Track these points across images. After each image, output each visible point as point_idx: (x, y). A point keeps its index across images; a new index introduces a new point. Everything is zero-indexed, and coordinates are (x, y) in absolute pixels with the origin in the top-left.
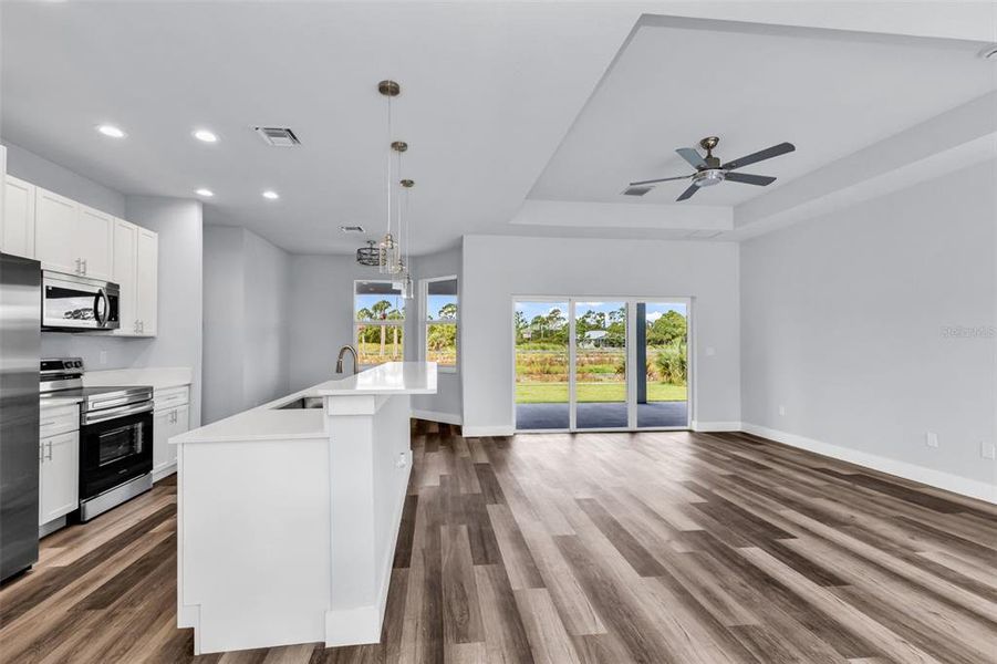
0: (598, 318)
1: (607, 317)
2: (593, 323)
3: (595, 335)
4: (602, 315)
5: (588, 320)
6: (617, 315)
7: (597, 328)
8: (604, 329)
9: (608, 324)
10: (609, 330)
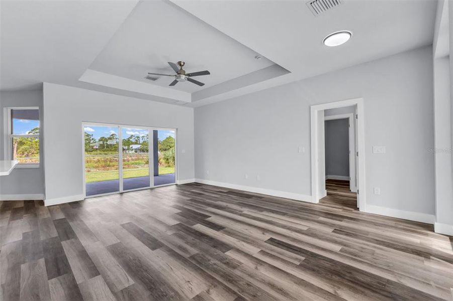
0: (136, 138)
1: (141, 139)
2: (134, 141)
3: (135, 147)
4: (138, 137)
5: (131, 140)
6: (145, 138)
7: (136, 143)
8: (140, 144)
9: (141, 141)
10: (142, 144)
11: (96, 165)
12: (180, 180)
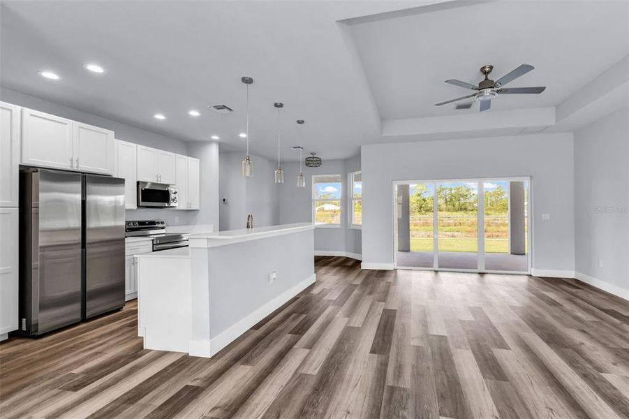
11: (469, 228)
12: (535, 268)
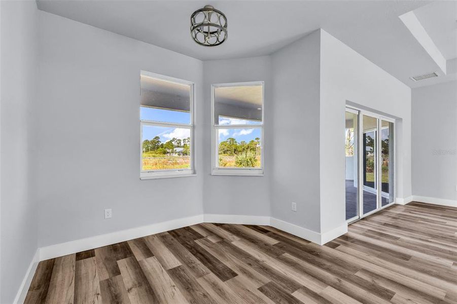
0: (178, 142)
1: (182, 142)
2: (176, 144)
3: (178, 150)
4: (179, 140)
5: (173, 142)
6: (186, 141)
7: (178, 147)
8: (181, 147)
9: (182, 144)
10: (183, 147)
